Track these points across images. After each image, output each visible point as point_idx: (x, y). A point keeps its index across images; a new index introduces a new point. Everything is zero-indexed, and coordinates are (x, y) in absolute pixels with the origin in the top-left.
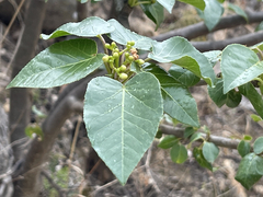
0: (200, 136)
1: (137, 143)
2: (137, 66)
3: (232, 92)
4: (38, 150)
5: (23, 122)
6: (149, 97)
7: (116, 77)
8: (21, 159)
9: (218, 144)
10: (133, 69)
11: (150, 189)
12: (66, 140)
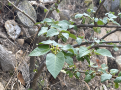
0: (76, 70)
1: (59, 69)
2: (59, 51)
3: (82, 57)
4: (36, 75)
5: (33, 68)
6: (61, 58)
7: (54, 53)
8: (32, 78)
9: (80, 72)
10: (58, 52)
11: (65, 86)
12: (44, 74)
